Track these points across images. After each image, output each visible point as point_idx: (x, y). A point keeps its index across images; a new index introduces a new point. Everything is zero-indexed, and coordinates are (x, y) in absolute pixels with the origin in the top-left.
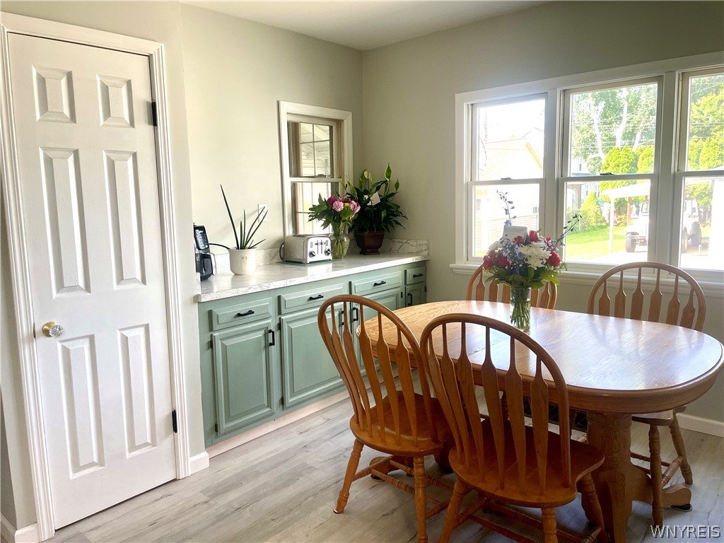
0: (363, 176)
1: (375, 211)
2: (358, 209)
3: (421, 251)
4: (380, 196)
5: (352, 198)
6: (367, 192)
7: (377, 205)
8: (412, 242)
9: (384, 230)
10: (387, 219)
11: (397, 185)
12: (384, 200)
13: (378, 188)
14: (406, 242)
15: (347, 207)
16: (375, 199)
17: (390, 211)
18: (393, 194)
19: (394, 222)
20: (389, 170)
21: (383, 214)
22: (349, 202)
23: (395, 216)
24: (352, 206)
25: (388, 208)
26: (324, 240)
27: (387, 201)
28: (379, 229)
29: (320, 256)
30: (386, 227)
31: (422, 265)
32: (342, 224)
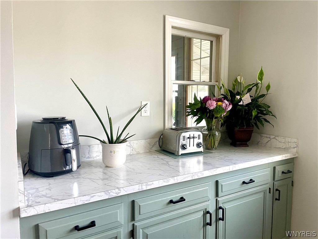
0: (236, 80)
1: (245, 110)
2: (230, 107)
3: (290, 148)
4: (251, 96)
5: (225, 98)
6: (238, 94)
7: (248, 105)
8: (280, 139)
9: (253, 126)
10: (257, 117)
11: (268, 87)
12: (254, 100)
13: (249, 90)
14: (274, 138)
15: (220, 106)
16: (246, 99)
17: (260, 110)
18: (263, 96)
19: (263, 120)
20: (261, 73)
21: (254, 113)
22: (222, 101)
23: (265, 114)
24: (224, 105)
25: (258, 107)
26: (197, 134)
27: (257, 101)
28: (249, 125)
29: (192, 148)
30: (256, 124)
31: (290, 162)
32: (214, 120)
